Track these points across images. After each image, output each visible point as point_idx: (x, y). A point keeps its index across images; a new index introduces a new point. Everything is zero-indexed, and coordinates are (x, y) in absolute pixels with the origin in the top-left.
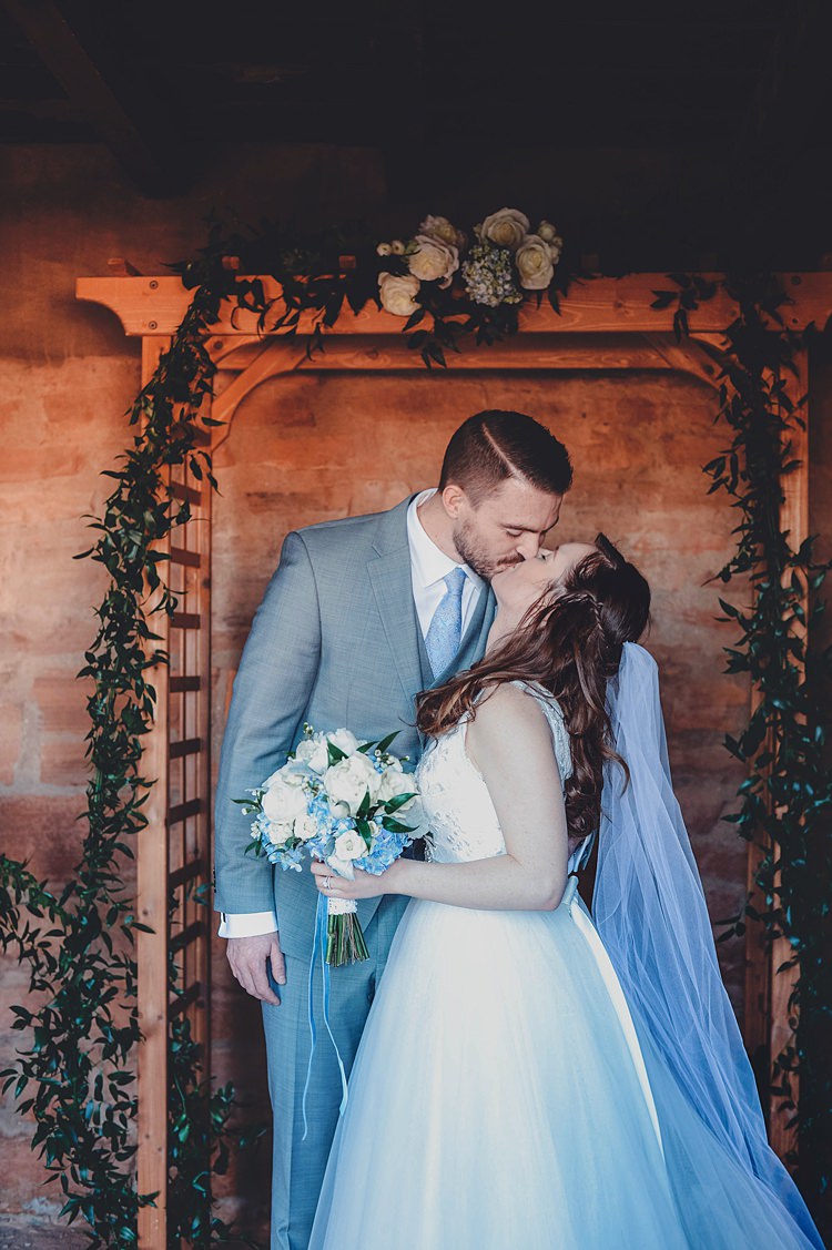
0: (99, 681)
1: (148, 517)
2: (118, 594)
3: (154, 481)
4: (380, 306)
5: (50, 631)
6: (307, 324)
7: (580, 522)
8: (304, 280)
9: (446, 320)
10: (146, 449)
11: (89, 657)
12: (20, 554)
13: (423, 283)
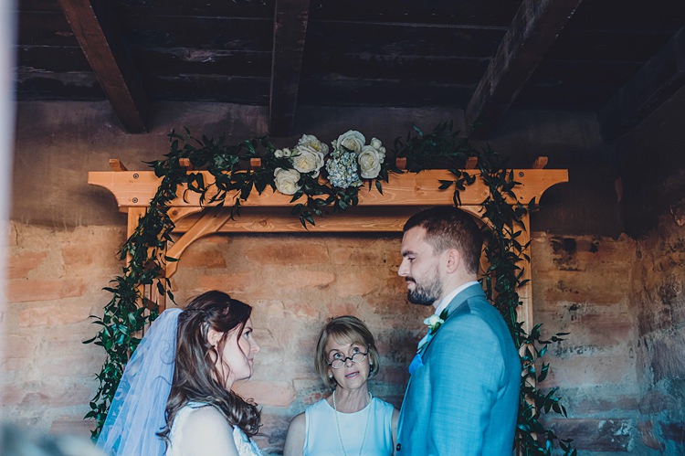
0: (98, 420)
1: (131, 317)
2: (111, 365)
3: (134, 296)
4: (275, 188)
5: (63, 392)
6: (230, 199)
7: (384, 324)
8: (229, 173)
9: (314, 197)
10: (130, 275)
11: (93, 405)
12: (46, 344)
13: (302, 174)
